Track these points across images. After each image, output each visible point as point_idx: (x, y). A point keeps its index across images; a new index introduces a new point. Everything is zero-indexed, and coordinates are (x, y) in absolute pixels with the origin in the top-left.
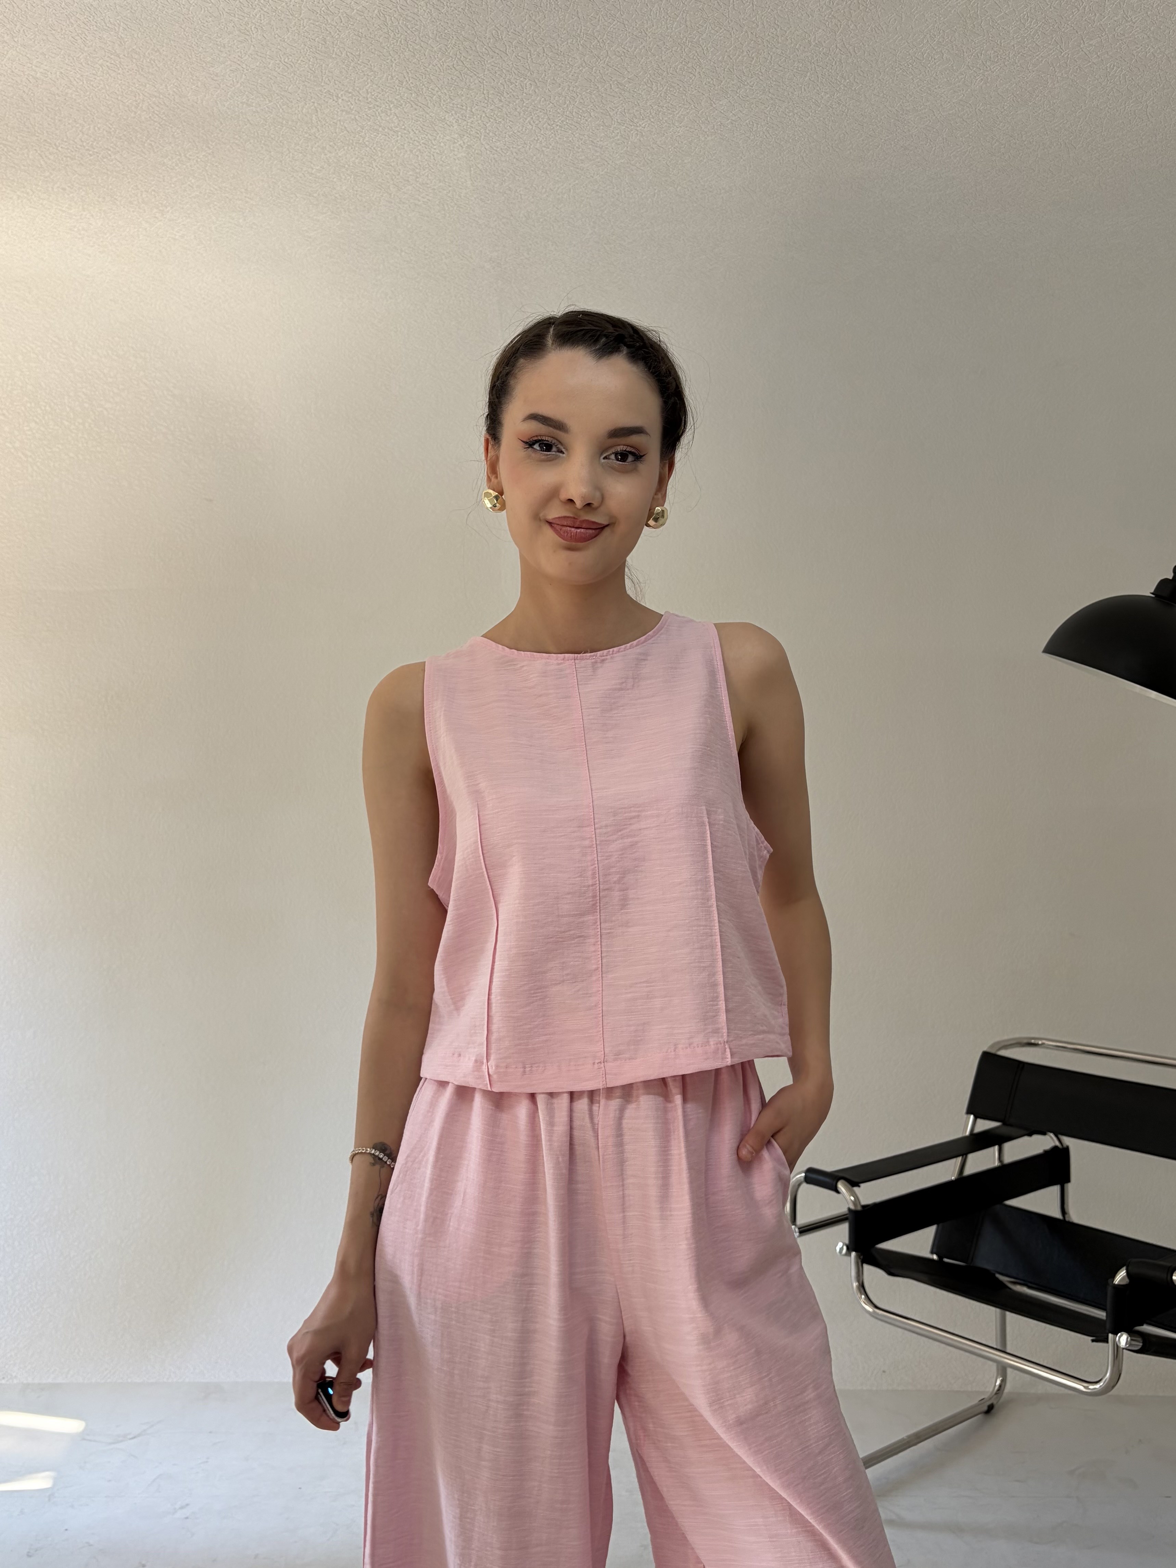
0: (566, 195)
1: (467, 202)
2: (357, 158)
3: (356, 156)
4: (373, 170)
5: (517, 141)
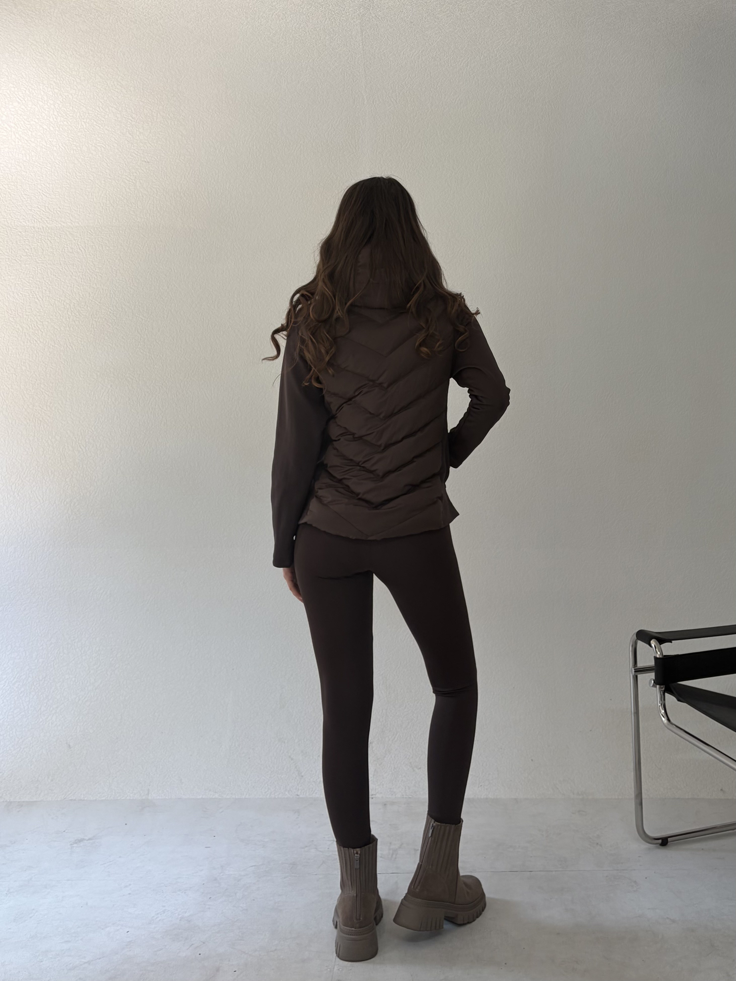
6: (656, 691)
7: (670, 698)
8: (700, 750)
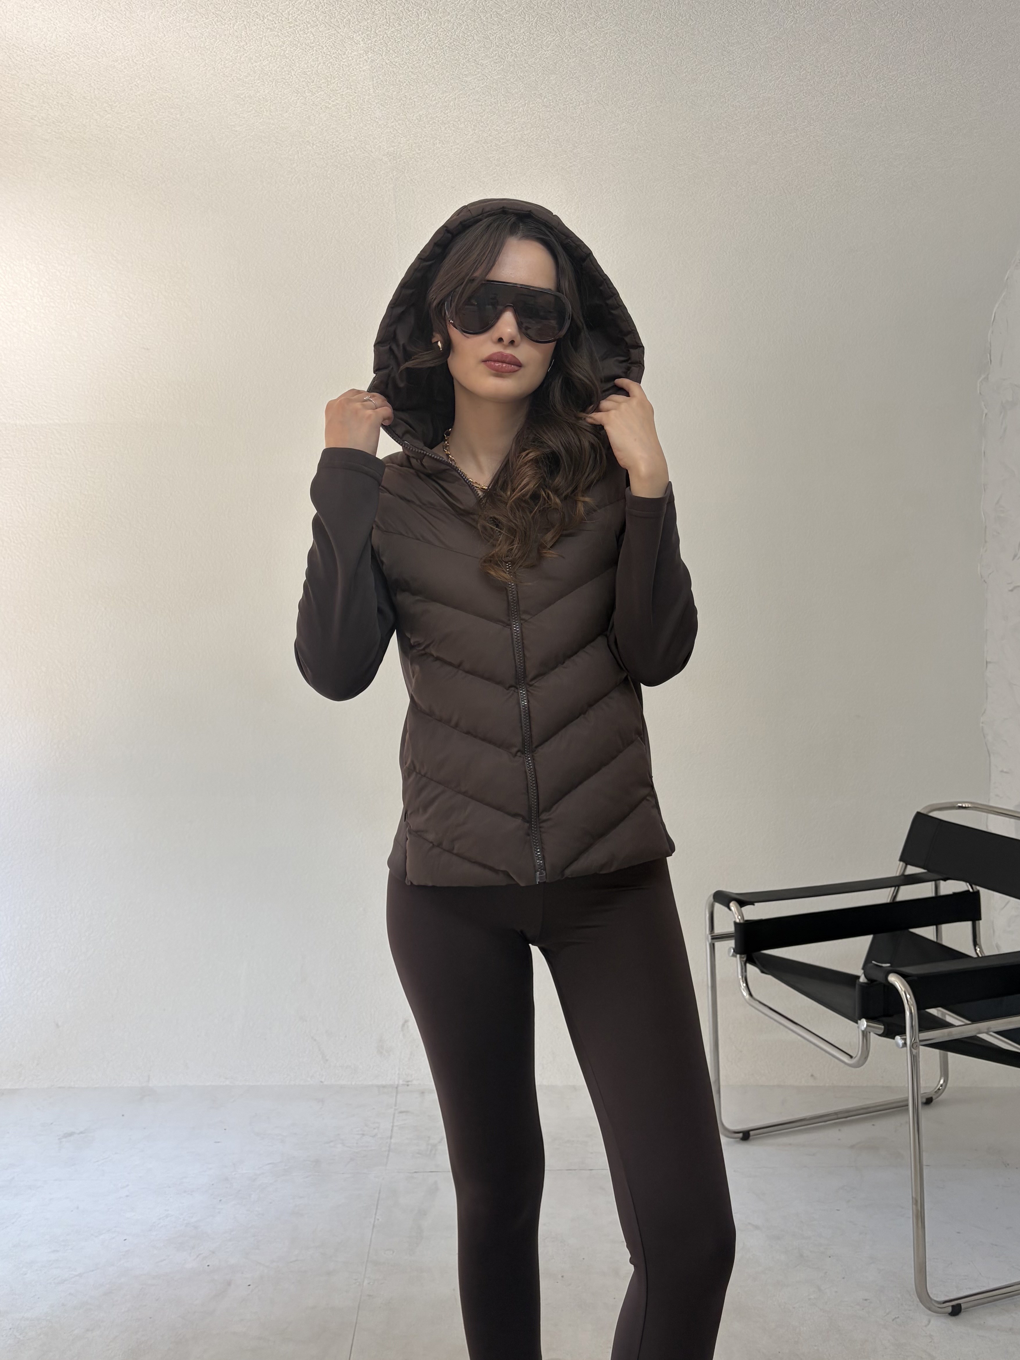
0: (452, 102)
1: (370, 106)
2: (278, 68)
3: (278, 66)
4: (292, 77)
5: (413, 58)
6: (737, 961)
7: (752, 970)
8: (787, 1030)
